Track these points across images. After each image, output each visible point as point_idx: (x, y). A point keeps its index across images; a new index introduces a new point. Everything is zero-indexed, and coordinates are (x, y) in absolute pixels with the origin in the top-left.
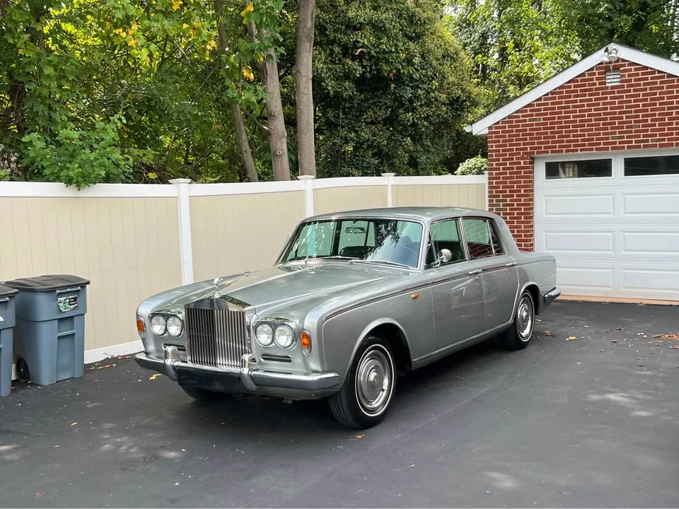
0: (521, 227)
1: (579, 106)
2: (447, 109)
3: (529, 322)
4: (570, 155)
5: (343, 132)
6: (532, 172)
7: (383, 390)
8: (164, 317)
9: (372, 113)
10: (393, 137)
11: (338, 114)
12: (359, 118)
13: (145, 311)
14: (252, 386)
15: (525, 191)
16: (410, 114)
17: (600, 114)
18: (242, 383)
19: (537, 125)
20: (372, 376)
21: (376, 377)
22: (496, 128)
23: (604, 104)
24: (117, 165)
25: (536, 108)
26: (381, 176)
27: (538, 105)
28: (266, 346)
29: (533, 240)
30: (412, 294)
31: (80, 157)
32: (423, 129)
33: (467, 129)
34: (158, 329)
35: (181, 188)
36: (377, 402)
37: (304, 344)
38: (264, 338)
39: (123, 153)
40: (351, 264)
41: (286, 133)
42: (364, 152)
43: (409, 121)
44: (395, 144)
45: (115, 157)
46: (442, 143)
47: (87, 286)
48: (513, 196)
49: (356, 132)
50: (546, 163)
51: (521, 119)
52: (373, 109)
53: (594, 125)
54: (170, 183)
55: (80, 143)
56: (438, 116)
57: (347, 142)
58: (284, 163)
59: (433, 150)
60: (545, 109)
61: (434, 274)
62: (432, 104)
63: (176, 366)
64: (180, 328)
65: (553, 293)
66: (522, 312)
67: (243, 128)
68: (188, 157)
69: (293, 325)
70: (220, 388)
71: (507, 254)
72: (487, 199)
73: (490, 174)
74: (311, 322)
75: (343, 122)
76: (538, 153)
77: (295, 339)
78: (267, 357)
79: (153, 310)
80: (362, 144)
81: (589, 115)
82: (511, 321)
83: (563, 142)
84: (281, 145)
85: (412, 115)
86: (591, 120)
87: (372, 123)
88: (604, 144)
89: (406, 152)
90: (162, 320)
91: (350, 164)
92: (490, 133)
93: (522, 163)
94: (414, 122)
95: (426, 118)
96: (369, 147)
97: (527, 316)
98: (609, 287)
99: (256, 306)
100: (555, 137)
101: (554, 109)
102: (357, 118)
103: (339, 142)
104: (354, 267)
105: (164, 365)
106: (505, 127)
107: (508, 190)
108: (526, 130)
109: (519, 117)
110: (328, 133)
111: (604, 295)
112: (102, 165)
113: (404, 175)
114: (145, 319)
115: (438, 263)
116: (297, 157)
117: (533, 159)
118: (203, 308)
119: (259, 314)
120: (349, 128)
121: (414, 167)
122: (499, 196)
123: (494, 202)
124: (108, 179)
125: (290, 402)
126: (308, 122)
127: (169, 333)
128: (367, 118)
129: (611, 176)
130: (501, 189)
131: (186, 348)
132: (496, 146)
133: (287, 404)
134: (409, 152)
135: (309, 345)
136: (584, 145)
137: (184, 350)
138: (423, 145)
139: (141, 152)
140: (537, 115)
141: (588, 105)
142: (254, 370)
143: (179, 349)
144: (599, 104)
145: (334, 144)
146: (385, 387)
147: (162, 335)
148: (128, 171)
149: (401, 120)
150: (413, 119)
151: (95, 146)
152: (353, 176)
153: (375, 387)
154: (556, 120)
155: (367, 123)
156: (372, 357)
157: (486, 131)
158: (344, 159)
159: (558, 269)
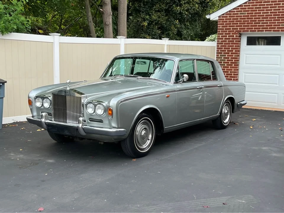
0: (232, 70)
1: (266, 8)
2: (199, 6)
3: (229, 116)
4: (260, 33)
5: (143, 15)
6: (240, 41)
7: (149, 140)
8: (42, 98)
9: (158, 6)
10: (169, 19)
11: (141, 5)
12: (152, 8)
13: (33, 95)
14: (83, 133)
15: (235, 51)
16: (179, 7)
17: (276, 12)
18: (78, 132)
19: (244, 16)
20: (143, 132)
21: (145, 133)
22: (223, 17)
23: (279, 7)
24: (23, 24)
25: (243, 7)
26: (162, 39)
27: (245, 6)
28: (91, 114)
29: (238, 77)
30: (166, 95)
31: (4, 18)
32: (185, 16)
33: (207, 17)
34: (38, 104)
35: (55, 39)
36: (145, 145)
37: (109, 114)
38: (90, 111)
39: (26, 18)
40: (138, 79)
41: (112, 13)
42: (153, 26)
43: (178, 11)
44: (170, 23)
45: (22, 19)
46: (195, 24)
47: (5, 83)
48: (229, 53)
49: (150, 15)
50: (247, 37)
51: (236, 13)
52: (159, 3)
53: (273, 18)
54: (49, 35)
55: (4, 11)
56: (194, 9)
57: (144, 21)
58: (110, 29)
59: (190, 27)
60: (248, 8)
61: (179, 86)
62: (191, 3)
63: (47, 122)
64: (49, 104)
65: (242, 103)
66: (225, 110)
67: (90, 9)
68: (61, 26)
69: (104, 104)
70: (68, 133)
71: (219, 80)
72: (216, 54)
73: (218, 41)
74: (113, 103)
75: (143, 9)
76: (243, 31)
77: (105, 111)
78: (92, 120)
79: (36, 95)
80: (152, 22)
81: (271, 13)
82: (218, 114)
83: (256, 26)
84: (109, 20)
85: (180, 8)
86: (271, 15)
87: (159, 11)
88: (278, 28)
89: (175, 28)
90: (41, 100)
91: (146, 32)
92: (219, 19)
93: (235, 36)
94: (180, 12)
95: (187, 10)
96: (156, 24)
97: (227, 112)
98: (275, 103)
99: (87, 95)
100: (252, 23)
101: (253, 8)
102: (151, 8)
103: (140, 20)
104: (139, 81)
105: (41, 122)
106: (227, 17)
107: (227, 50)
108: (238, 19)
109: (235, 12)
110: (135, 16)
111: (272, 107)
112: (15, 23)
113: (174, 40)
114: (32, 99)
115: (181, 81)
116: (117, 27)
117: (241, 34)
118: (61, 94)
119: (88, 99)
120: (146, 13)
121: (179, 36)
122: (222, 53)
123: (219, 56)
124: (18, 31)
125: (102, 143)
126: (124, 8)
127: (44, 107)
128: (156, 8)
129: (280, 45)
130: (223, 49)
131: (52, 114)
132: (222, 27)
133: (100, 144)
134: (177, 28)
135: (112, 114)
136: (267, 28)
137: (51, 115)
138: (185, 25)
139: (35, 19)
140: (244, 11)
141: (271, 7)
142: (84, 126)
143: (48, 115)
144: (276, 7)
145: (138, 21)
146: (150, 139)
147: (40, 107)
148: (28, 27)
149: (174, 10)
150: (180, 10)
151: (12, 13)
152: (146, 38)
153: (144, 138)
154: (254, 14)
155: (156, 11)
156: (144, 123)
157: (217, 18)
158: (143, 29)
159: (246, 92)
